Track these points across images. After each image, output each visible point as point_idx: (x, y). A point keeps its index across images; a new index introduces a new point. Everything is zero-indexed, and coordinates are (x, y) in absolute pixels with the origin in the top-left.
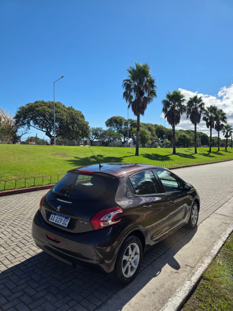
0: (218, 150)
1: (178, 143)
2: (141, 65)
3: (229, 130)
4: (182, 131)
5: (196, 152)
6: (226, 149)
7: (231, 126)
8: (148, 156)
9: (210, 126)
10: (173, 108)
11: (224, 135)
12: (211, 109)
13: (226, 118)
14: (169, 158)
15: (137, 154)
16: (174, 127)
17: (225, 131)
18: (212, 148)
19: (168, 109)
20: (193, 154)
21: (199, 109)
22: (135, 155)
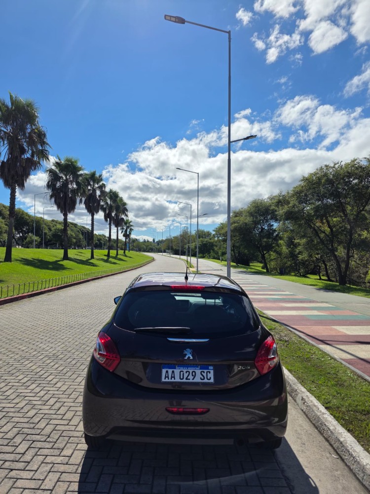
0: (116, 254)
1: (50, 241)
2: (23, 99)
3: (128, 227)
4: (56, 223)
5: (92, 257)
6: (124, 252)
7: (131, 222)
8: (27, 262)
9: (108, 219)
10: (66, 184)
11: (123, 233)
12: (111, 195)
13: (127, 210)
14: (62, 265)
15: (8, 258)
16: (65, 215)
17: (124, 227)
18: (111, 251)
19: (58, 184)
20: (89, 259)
21: (98, 193)
22: (3, 260)
